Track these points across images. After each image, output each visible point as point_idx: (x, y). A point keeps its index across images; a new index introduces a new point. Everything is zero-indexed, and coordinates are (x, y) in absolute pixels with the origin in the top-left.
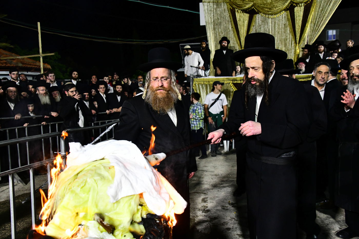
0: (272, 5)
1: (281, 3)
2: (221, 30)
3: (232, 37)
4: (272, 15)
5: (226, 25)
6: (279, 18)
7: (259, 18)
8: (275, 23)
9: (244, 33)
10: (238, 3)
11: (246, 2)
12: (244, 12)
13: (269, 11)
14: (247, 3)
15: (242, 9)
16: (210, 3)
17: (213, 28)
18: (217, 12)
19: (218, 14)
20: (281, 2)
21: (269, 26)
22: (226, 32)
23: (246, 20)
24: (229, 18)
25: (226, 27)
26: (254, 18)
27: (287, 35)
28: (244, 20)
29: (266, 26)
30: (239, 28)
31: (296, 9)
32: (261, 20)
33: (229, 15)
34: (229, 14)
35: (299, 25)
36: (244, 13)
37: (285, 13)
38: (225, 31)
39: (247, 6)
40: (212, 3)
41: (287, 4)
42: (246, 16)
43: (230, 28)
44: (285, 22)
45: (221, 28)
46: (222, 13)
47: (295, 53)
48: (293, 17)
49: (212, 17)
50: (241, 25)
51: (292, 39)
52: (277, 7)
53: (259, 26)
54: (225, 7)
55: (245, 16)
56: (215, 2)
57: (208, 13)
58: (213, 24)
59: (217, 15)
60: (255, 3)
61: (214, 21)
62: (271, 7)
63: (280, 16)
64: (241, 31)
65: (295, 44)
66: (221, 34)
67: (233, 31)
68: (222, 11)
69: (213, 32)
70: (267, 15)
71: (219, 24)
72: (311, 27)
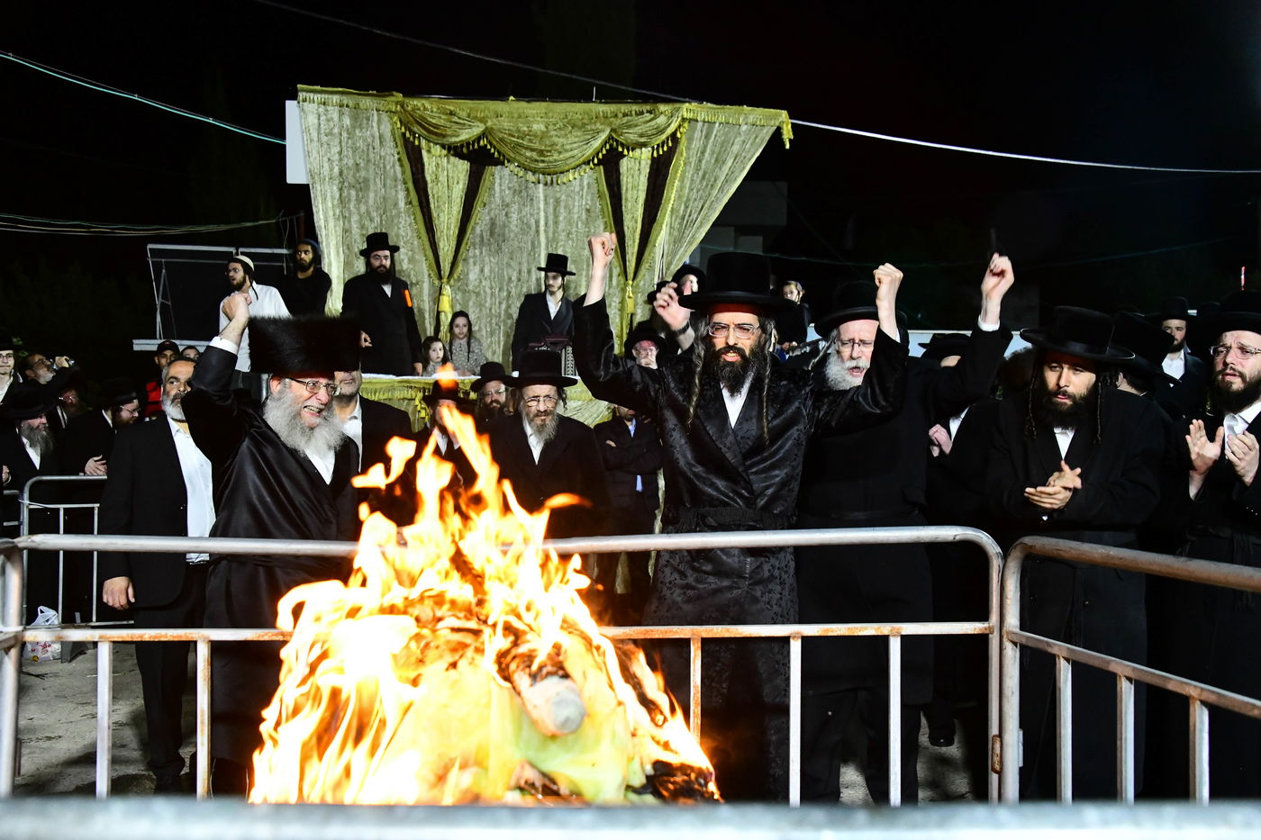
0: (548, 143)
1: (577, 139)
2: (367, 210)
3: (407, 235)
4: (546, 173)
5: (385, 192)
6: (572, 188)
7: (503, 180)
8: (557, 201)
9: (452, 228)
10: (430, 120)
11: (461, 121)
12: (452, 152)
13: (537, 161)
14: (464, 124)
15: (445, 141)
16: (329, 108)
17: (337, 196)
18: (353, 143)
19: (357, 148)
20: (579, 134)
21: (539, 209)
22: (384, 217)
23: (458, 183)
24: (398, 168)
25: (385, 200)
26: (487, 177)
28: (451, 180)
29: (527, 209)
30: (432, 206)
31: (624, 164)
32: (509, 188)
33: (397, 157)
34: (398, 153)
36: (452, 158)
37: (591, 172)
38: (382, 211)
39: (465, 135)
40: (337, 108)
41: (597, 143)
42: (460, 167)
43: (402, 204)
44: (589, 202)
45: (367, 202)
46: (371, 148)
48: (616, 188)
49: (337, 157)
52: (566, 151)
53: (503, 205)
54: (382, 127)
55: (455, 166)
56: (347, 106)
57: (319, 139)
58: (338, 181)
59: (354, 152)
60: (492, 128)
61: (341, 174)
62: (543, 148)
63: (574, 182)
64: (442, 219)
65: (620, 277)
66: (366, 223)
67: (412, 217)
68: (373, 141)
69: (337, 211)
70: (530, 173)
71: (362, 186)
72: (671, 228)
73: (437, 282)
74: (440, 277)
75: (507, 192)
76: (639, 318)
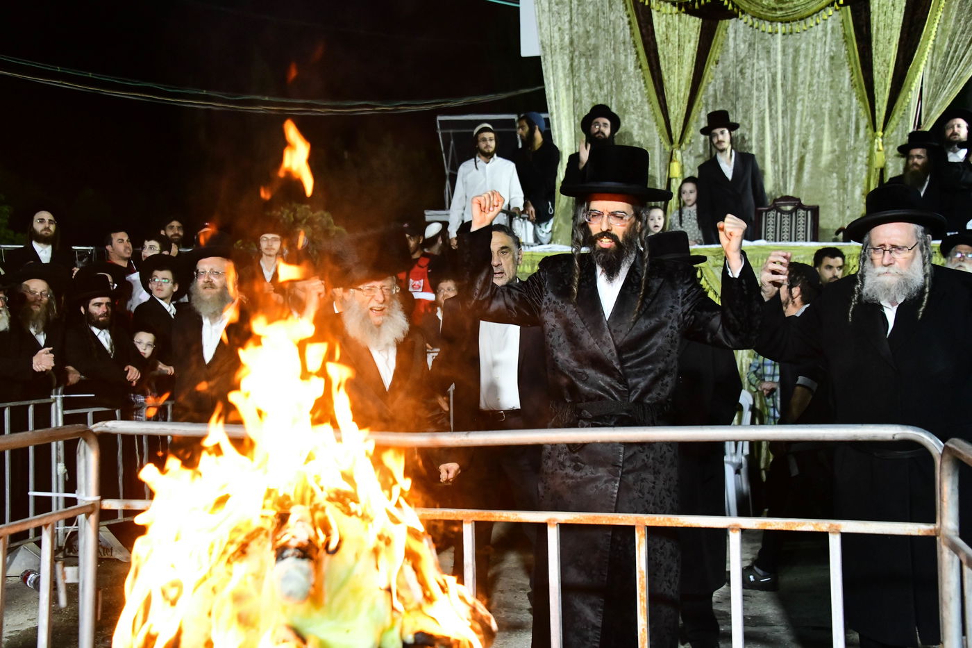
2: (597, 77)
3: (637, 99)
4: (785, 21)
5: (615, 57)
6: (813, 35)
7: (738, 33)
9: (683, 89)
12: (683, 10)
13: (775, 9)
17: (568, 66)
18: (583, 10)
19: (587, 15)
21: (776, 61)
22: (614, 82)
23: (689, 42)
24: (628, 31)
25: (615, 65)
26: (720, 32)
27: (841, 96)
28: (682, 40)
29: (764, 62)
30: (663, 68)
31: (875, 2)
32: (745, 42)
33: (626, 20)
34: (628, 16)
35: (885, 61)
36: (684, 16)
37: (836, 14)
38: (612, 77)
42: (691, 25)
43: (631, 68)
44: (834, 49)
45: (597, 69)
46: (601, 14)
47: (869, 164)
48: (864, 29)
49: (567, 26)
50: (669, 58)
51: (857, 111)
53: (737, 61)
55: (687, 24)
57: (550, 10)
58: (568, 52)
59: (584, 19)
61: (572, 43)
63: (815, 27)
64: (672, 81)
65: (869, 129)
66: (596, 92)
67: (642, 81)
68: (602, 6)
69: (568, 80)
70: (767, 23)
71: (592, 53)
72: (932, 68)
73: (668, 148)
74: (671, 142)
75: (742, 46)
76: (890, 173)
